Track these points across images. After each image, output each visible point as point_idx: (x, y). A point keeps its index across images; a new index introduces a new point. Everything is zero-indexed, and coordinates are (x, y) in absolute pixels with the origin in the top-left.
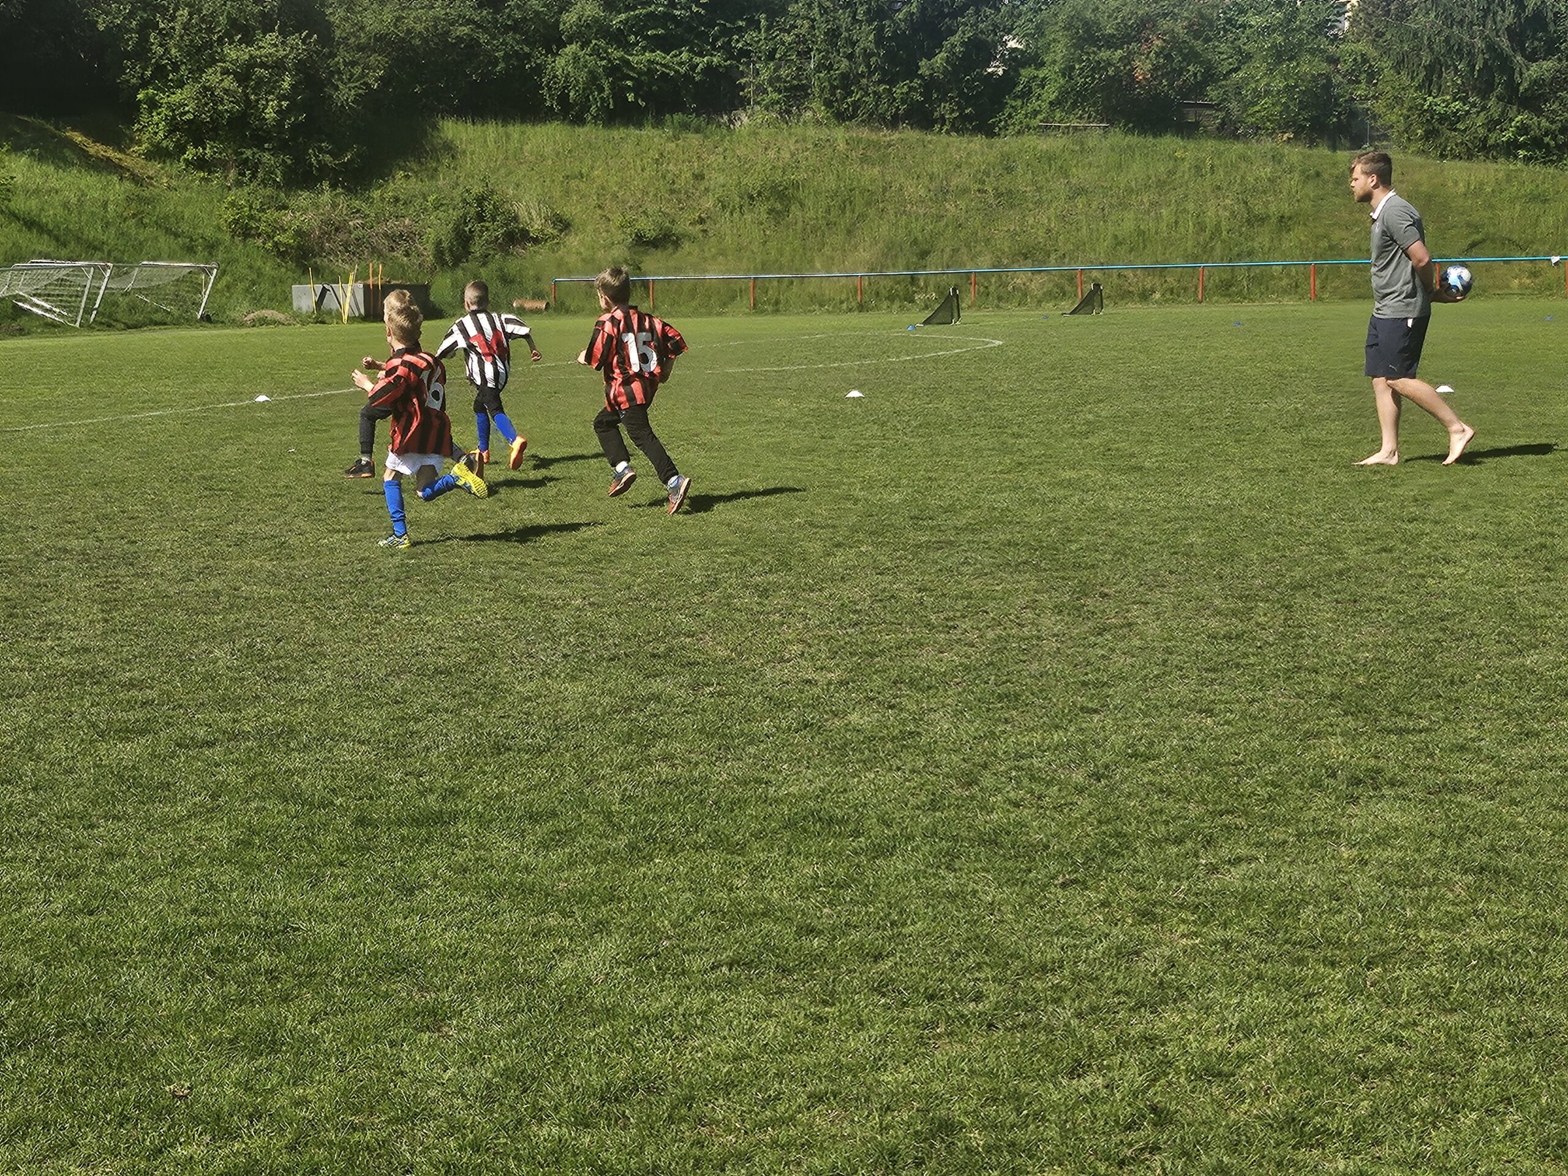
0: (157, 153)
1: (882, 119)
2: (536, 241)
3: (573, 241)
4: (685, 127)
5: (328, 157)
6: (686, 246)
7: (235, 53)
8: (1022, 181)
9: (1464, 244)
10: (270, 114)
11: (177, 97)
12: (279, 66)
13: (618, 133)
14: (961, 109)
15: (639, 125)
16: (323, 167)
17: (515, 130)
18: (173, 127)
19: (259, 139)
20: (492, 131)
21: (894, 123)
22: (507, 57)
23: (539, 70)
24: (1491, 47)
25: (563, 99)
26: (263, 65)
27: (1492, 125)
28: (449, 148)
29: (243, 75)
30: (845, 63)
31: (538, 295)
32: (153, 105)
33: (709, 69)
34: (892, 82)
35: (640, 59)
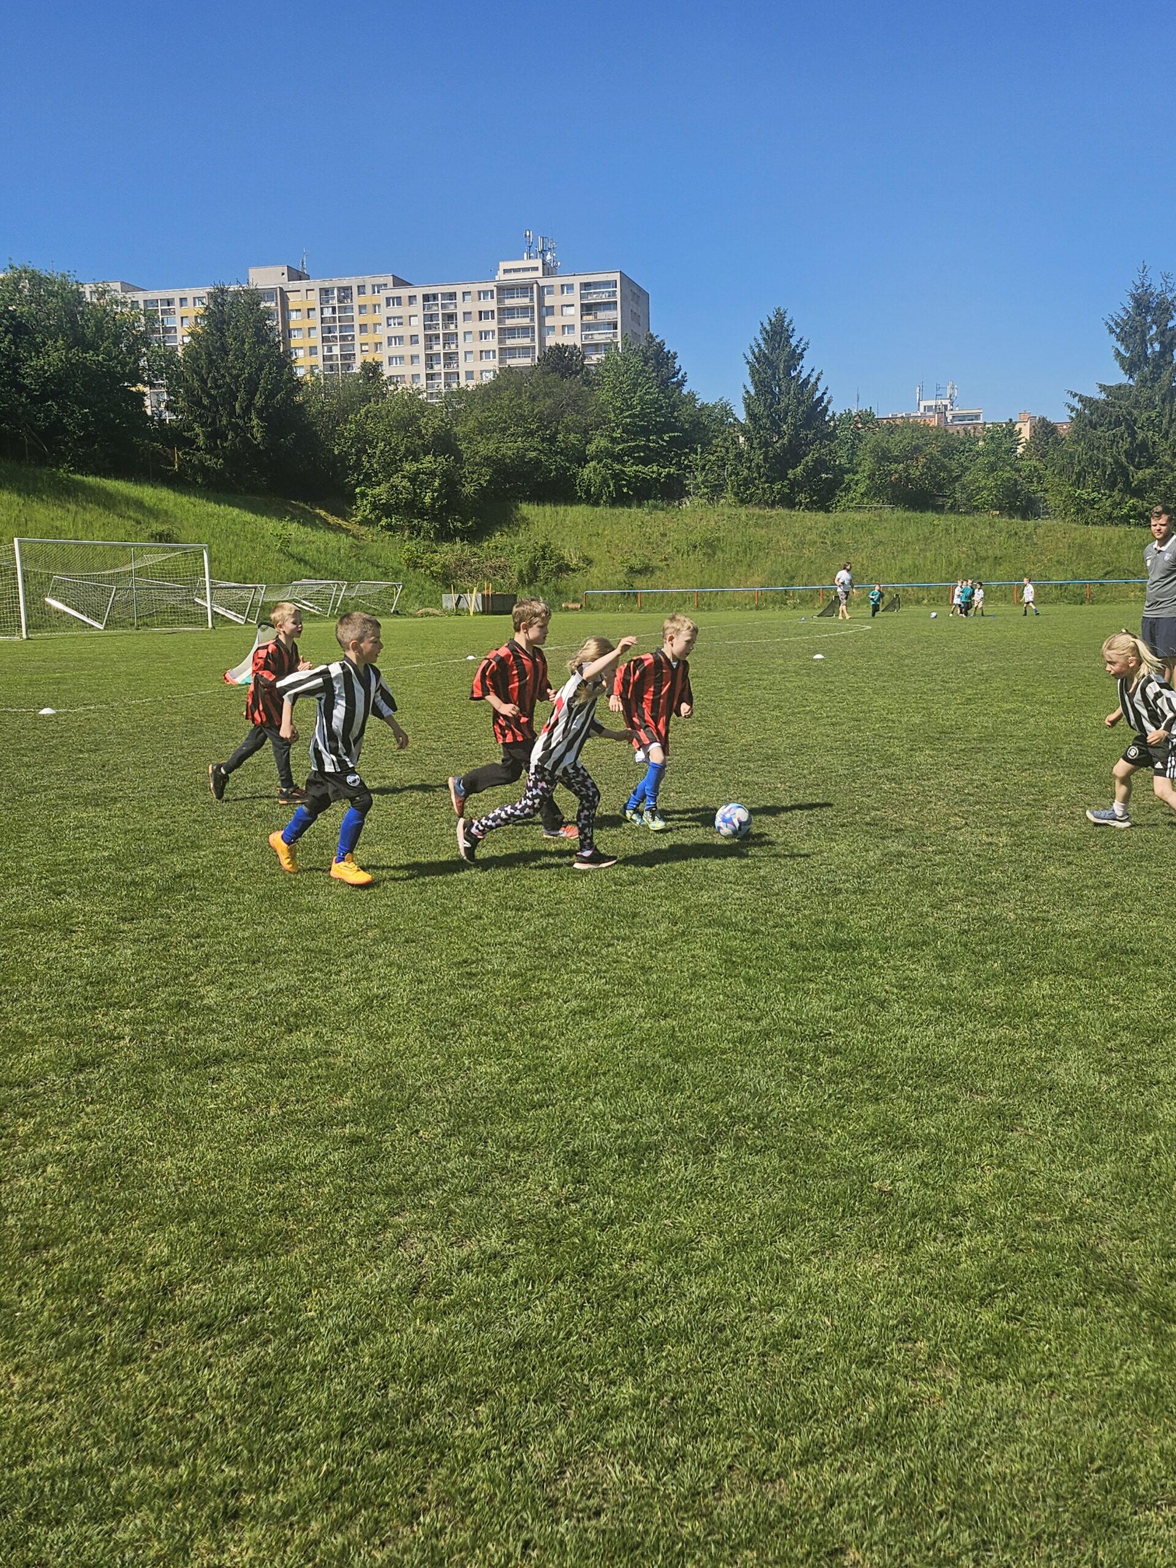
0: (365, 522)
1: (766, 503)
2: (574, 570)
3: (594, 570)
4: (655, 507)
5: (459, 524)
6: (658, 573)
7: (409, 467)
8: (846, 538)
9: (1101, 573)
10: (427, 500)
11: (377, 491)
12: (432, 474)
13: (618, 511)
14: (811, 497)
15: (630, 507)
16: (456, 529)
17: (561, 509)
18: (375, 507)
19: (421, 515)
20: (548, 509)
21: (772, 505)
22: (556, 469)
23: (574, 476)
24: (1116, 462)
25: (587, 492)
26: (424, 473)
27: (1116, 505)
28: (525, 519)
29: (413, 479)
30: (746, 472)
31: (575, 601)
32: (364, 495)
33: (669, 475)
34: (772, 483)
35: (630, 470)
